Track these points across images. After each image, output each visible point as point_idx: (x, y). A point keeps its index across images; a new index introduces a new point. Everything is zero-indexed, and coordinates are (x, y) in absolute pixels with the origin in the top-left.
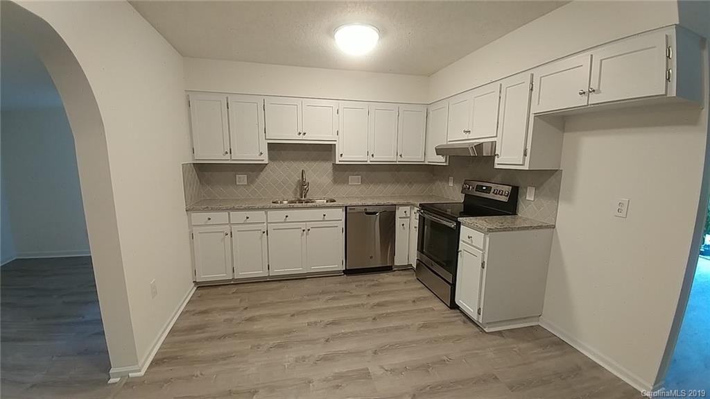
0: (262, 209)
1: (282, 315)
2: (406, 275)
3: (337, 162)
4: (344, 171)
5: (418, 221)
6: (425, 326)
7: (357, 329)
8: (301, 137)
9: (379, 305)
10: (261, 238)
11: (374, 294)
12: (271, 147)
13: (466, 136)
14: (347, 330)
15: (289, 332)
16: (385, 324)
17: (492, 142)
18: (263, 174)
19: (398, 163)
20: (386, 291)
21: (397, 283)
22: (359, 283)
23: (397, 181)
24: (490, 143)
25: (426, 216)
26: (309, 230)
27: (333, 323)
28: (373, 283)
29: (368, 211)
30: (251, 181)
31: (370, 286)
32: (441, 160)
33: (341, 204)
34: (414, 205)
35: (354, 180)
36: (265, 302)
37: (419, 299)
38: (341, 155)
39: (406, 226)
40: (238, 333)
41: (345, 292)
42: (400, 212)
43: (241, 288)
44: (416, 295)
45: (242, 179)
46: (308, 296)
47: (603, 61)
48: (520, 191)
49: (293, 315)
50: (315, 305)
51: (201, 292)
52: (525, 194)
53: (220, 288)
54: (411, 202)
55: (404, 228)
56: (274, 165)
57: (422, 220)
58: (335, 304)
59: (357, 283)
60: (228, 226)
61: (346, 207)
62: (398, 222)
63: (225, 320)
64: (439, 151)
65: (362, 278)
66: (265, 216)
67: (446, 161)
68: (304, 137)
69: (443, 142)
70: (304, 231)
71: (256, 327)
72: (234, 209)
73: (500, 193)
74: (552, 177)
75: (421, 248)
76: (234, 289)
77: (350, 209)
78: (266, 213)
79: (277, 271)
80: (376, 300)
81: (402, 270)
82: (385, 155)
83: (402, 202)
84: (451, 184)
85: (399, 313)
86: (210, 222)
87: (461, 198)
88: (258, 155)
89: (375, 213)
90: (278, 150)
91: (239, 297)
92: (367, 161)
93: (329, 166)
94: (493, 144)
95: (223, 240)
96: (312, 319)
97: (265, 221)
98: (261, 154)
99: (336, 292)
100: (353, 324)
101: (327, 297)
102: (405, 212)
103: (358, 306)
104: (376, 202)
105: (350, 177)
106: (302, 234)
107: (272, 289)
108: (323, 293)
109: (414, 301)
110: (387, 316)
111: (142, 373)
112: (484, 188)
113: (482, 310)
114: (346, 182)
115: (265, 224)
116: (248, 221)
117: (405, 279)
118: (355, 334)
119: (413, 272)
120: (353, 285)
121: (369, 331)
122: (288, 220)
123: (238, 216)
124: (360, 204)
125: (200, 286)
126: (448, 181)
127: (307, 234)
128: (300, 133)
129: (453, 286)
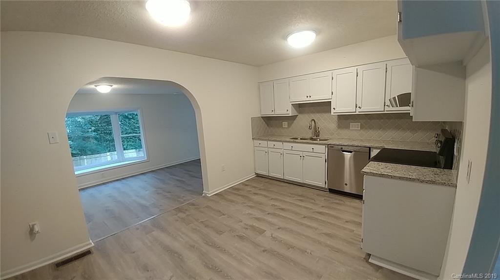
0: (280, 141)
3: (332, 114)
4: (346, 120)
8: (309, 99)
9: (320, 213)
10: (280, 157)
11: (328, 208)
16: (306, 222)
18: (295, 122)
26: (304, 157)
29: (343, 149)
30: (289, 126)
35: (355, 126)
38: (334, 108)
40: (246, 196)
43: (271, 181)
45: (285, 124)
51: (256, 177)
53: (263, 179)
56: (300, 116)
60: (267, 148)
61: (328, 145)
63: (249, 191)
68: (310, 99)
70: (301, 156)
77: (331, 147)
78: (283, 144)
79: (287, 177)
86: (259, 145)
89: (351, 152)
90: (301, 107)
92: (355, 112)
95: (265, 155)
97: (282, 148)
98: (287, 110)
99: (308, 198)
101: (299, 198)
105: (351, 123)
106: (300, 159)
108: (301, 196)
111: (209, 196)
114: (348, 127)
115: (282, 150)
116: (275, 147)
122: (293, 149)
124: (339, 143)
125: (258, 175)
127: (303, 159)
128: (307, 97)
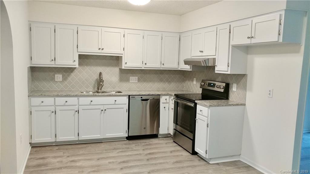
0: (76, 96)
1: (92, 159)
2: (166, 140)
3: (123, 68)
4: (127, 73)
5: (174, 105)
6: (177, 162)
7: (138, 164)
8: (100, 51)
9: (150, 154)
10: (74, 115)
11: (147, 149)
12: (80, 56)
13: (201, 54)
14: (132, 165)
15: (99, 166)
16: (154, 162)
17: (214, 58)
18: (73, 75)
19: (161, 69)
20: (154, 148)
21: (162, 144)
22: (137, 144)
23: (161, 80)
24: (213, 59)
25: (179, 101)
26: (105, 110)
27: (124, 162)
28: (146, 144)
29: (143, 98)
30: (65, 79)
31: (144, 146)
32: (187, 68)
33: (126, 93)
34: (171, 95)
35: (133, 79)
36: (79, 154)
37: (174, 151)
38: (126, 63)
39: (167, 108)
40: (68, 167)
41: (129, 148)
42: (162, 100)
44: (173, 149)
45: (59, 77)
46: (105, 150)
47: (256, 24)
48: (230, 86)
49: (98, 159)
50: (111, 155)
51: (35, 149)
52: (232, 87)
53: (47, 147)
54: (170, 93)
55: (165, 110)
56: (81, 68)
57: (177, 104)
58: (123, 154)
59: (135, 144)
60: (53, 107)
61: (129, 96)
62: (162, 106)
63: (58, 162)
64: (186, 62)
65: (138, 142)
66: (77, 101)
67: (191, 68)
68: (103, 51)
69: (188, 57)
70: (102, 110)
71: (78, 164)
72: (58, 96)
73: (219, 87)
74: (244, 78)
75: (176, 122)
76: (57, 148)
77: (132, 97)
78: (78, 99)
79: (83, 137)
80: (149, 152)
81: (164, 137)
82: (154, 64)
83: (164, 93)
84: (195, 83)
85: (162, 157)
86: (42, 104)
87: (200, 91)
88: (72, 62)
89: (147, 100)
90: (84, 58)
91: (62, 151)
92: (142, 67)
93: (116, 70)
94: (214, 59)
95: (50, 116)
96: (111, 161)
97: (77, 104)
98: (75, 61)
99: (123, 149)
100: (135, 162)
101: (118, 151)
102: (166, 100)
103: (138, 154)
104: (147, 93)
105: (130, 77)
106: (101, 113)
107: (82, 148)
108: (115, 149)
109: (171, 152)
110: (155, 158)
112: (212, 84)
113: (208, 151)
114: (128, 80)
115: (77, 106)
116: (67, 104)
117: (166, 141)
118: (138, 166)
119: (171, 138)
120: (134, 145)
121: (145, 165)
122: (92, 103)
123: (60, 101)
124: (138, 94)
125: (34, 146)
126: (193, 81)
127: (104, 113)
128: (100, 49)
129: (193, 141)
